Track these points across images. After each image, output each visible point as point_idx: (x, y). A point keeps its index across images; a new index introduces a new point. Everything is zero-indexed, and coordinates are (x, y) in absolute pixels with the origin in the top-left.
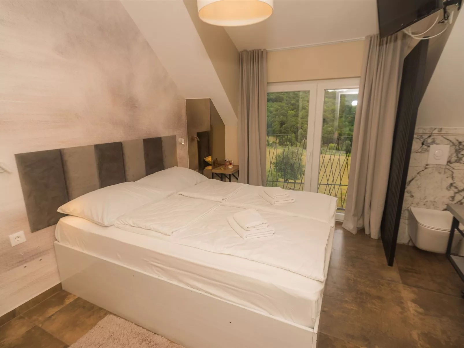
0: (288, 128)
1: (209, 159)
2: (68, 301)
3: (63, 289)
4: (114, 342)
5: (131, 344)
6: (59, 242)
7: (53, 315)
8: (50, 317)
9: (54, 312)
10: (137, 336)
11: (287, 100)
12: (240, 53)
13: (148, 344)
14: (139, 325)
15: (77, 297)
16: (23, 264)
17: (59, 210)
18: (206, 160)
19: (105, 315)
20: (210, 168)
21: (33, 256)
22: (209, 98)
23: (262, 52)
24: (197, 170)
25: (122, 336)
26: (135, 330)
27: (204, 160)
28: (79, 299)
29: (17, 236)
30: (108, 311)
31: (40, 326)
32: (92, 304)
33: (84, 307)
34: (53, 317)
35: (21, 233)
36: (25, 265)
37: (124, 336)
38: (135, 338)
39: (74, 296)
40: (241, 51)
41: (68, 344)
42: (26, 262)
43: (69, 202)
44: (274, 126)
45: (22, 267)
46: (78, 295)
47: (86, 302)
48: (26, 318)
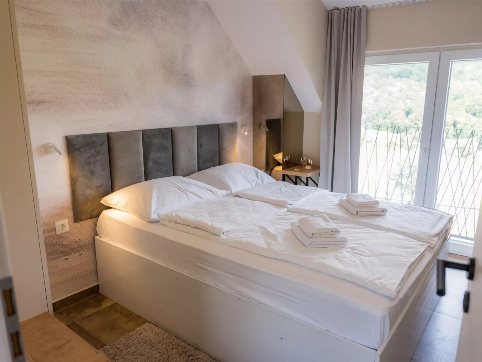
0: (418, 120)
1: (279, 157)
2: (105, 305)
3: (100, 292)
4: (152, 350)
5: (170, 353)
6: (99, 237)
7: (91, 315)
8: (88, 317)
9: (91, 313)
10: (176, 347)
11: (418, 75)
12: (330, 12)
13: (188, 357)
14: (179, 338)
15: (114, 302)
16: (65, 256)
17: (102, 202)
18: (275, 158)
19: (144, 323)
20: (279, 168)
21: (74, 249)
22: (283, 74)
23: (361, 10)
24: (263, 170)
25: (161, 344)
26: (175, 342)
27: (274, 158)
28: (116, 304)
29: (62, 225)
30: (147, 320)
31: (78, 323)
32: (130, 311)
33: (121, 313)
34: (90, 318)
35: (66, 222)
36: (66, 257)
37: (162, 345)
38: (175, 349)
39: (112, 300)
40: (331, 9)
41: (106, 344)
42: (68, 254)
43: (112, 193)
44: (393, 116)
45: (63, 258)
46: (115, 301)
47: (123, 308)
48: (65, 314)
